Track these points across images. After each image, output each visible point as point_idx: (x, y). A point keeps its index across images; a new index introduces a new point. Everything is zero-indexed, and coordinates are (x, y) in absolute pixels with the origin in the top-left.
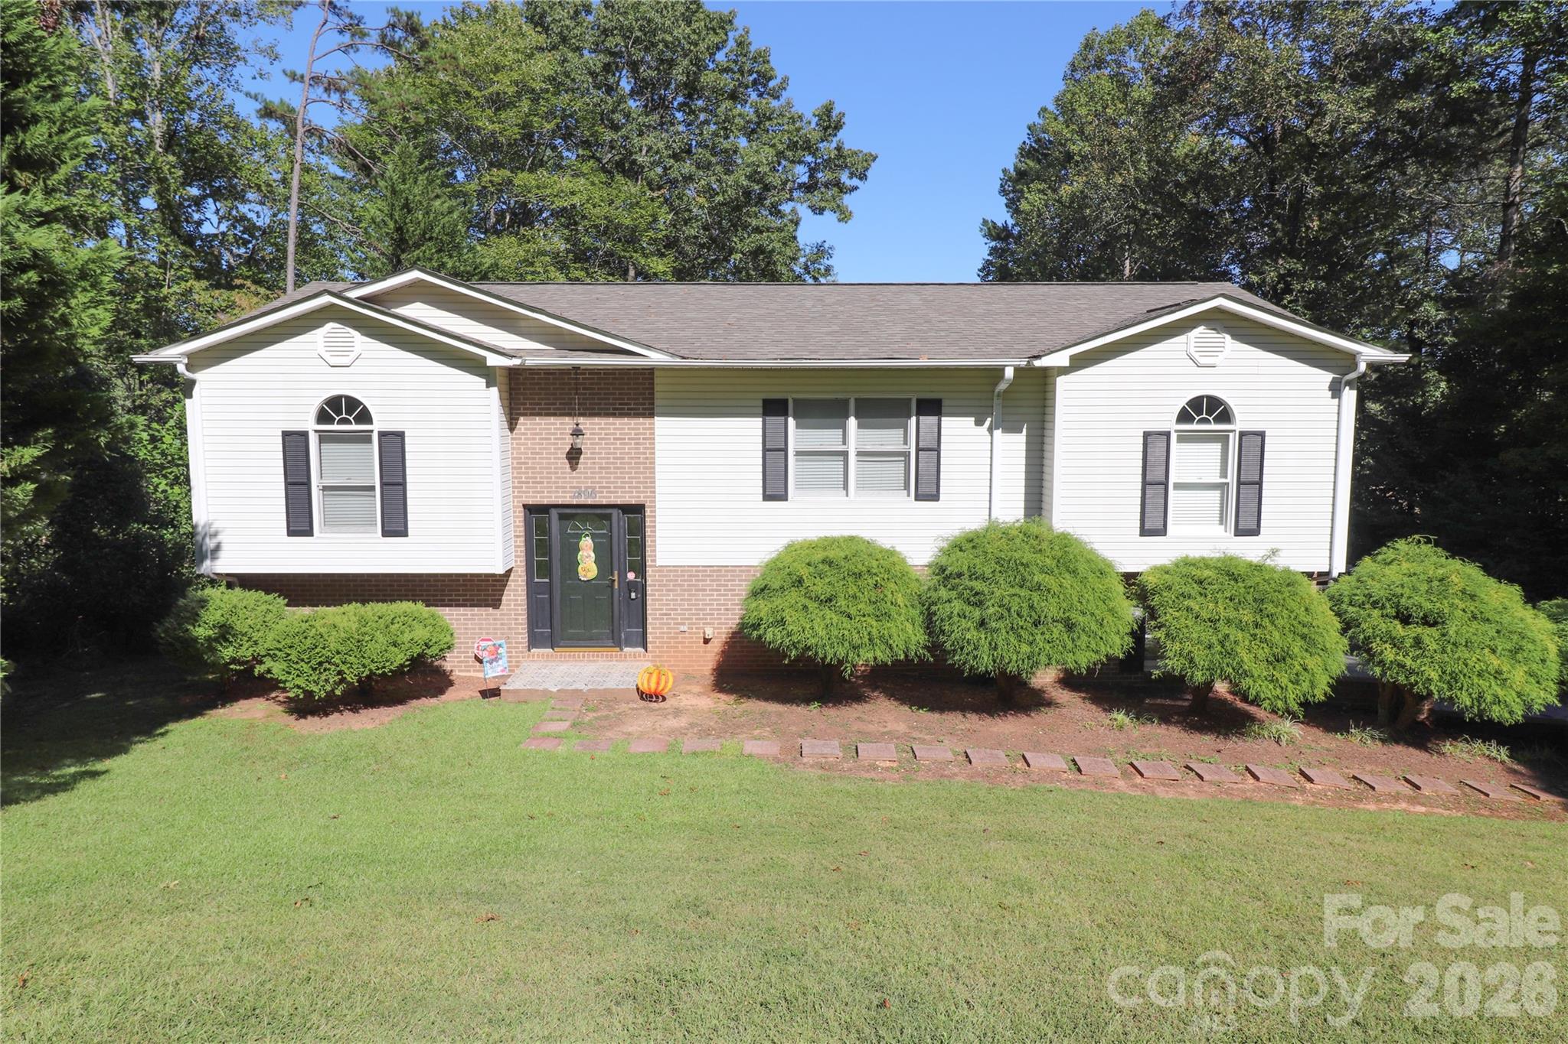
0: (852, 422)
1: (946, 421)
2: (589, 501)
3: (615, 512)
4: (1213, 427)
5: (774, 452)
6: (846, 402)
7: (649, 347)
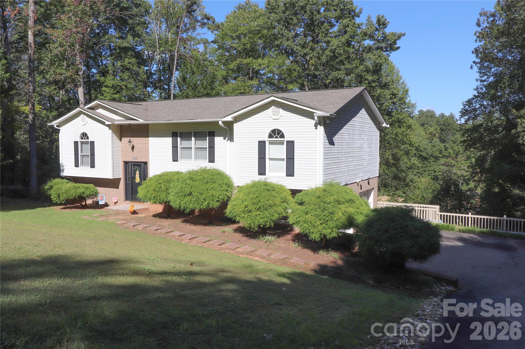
0: (193, 138)
1: (216, 138)
2: (136, 161)
3: (142, 164)
4: (279, 139)
5: (175, 147)
6: (191, 133)
7: (139, 118)
